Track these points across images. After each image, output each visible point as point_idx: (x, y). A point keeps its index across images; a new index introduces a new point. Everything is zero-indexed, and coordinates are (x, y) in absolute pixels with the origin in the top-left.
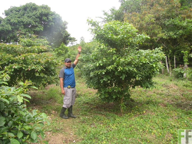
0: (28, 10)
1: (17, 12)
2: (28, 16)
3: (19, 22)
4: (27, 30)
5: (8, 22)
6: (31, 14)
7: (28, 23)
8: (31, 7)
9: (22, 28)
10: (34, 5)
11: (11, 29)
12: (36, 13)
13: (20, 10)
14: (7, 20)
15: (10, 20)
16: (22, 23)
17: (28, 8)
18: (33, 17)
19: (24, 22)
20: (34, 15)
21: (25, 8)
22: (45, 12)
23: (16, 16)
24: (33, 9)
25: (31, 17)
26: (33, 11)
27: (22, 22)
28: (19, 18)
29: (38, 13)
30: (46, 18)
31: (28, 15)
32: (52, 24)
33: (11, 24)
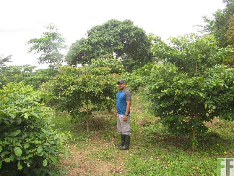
0: (109, 27)
1: (98, 31)
2: (109, 34)
3: (99, 42)
4: (107, 50)
5: (89, 43)
6: (111, 32)
7: (108, 41)
8: (112, 24)
9: (101, 47)
10: (115, 21)
11: (91, 49)
12: (117, 30)
13: (101, 29)
14: (88, 40)
15: (91, 40)
16: (102, 43)
17: (109, 25)
18: (114, 34)
19: (104, 41)
20: (115, 33)
21: (106, 26)
22: (126, 28)
23: (97, 35)
24: (114, 26)
25: (112, 34)
26: (114, 28)
27: (102, 41)
28: (100, 37)
29: (119, 29)
30: (127, 35)
31: (109, 32)
32: (133, 41)
33: (91, 44)
